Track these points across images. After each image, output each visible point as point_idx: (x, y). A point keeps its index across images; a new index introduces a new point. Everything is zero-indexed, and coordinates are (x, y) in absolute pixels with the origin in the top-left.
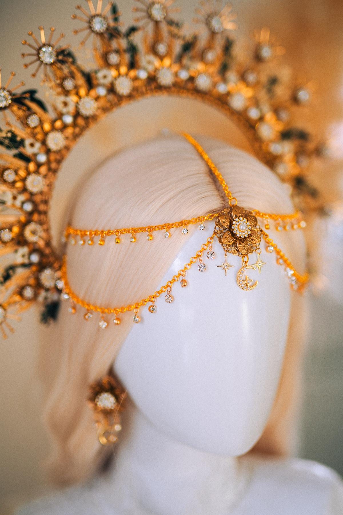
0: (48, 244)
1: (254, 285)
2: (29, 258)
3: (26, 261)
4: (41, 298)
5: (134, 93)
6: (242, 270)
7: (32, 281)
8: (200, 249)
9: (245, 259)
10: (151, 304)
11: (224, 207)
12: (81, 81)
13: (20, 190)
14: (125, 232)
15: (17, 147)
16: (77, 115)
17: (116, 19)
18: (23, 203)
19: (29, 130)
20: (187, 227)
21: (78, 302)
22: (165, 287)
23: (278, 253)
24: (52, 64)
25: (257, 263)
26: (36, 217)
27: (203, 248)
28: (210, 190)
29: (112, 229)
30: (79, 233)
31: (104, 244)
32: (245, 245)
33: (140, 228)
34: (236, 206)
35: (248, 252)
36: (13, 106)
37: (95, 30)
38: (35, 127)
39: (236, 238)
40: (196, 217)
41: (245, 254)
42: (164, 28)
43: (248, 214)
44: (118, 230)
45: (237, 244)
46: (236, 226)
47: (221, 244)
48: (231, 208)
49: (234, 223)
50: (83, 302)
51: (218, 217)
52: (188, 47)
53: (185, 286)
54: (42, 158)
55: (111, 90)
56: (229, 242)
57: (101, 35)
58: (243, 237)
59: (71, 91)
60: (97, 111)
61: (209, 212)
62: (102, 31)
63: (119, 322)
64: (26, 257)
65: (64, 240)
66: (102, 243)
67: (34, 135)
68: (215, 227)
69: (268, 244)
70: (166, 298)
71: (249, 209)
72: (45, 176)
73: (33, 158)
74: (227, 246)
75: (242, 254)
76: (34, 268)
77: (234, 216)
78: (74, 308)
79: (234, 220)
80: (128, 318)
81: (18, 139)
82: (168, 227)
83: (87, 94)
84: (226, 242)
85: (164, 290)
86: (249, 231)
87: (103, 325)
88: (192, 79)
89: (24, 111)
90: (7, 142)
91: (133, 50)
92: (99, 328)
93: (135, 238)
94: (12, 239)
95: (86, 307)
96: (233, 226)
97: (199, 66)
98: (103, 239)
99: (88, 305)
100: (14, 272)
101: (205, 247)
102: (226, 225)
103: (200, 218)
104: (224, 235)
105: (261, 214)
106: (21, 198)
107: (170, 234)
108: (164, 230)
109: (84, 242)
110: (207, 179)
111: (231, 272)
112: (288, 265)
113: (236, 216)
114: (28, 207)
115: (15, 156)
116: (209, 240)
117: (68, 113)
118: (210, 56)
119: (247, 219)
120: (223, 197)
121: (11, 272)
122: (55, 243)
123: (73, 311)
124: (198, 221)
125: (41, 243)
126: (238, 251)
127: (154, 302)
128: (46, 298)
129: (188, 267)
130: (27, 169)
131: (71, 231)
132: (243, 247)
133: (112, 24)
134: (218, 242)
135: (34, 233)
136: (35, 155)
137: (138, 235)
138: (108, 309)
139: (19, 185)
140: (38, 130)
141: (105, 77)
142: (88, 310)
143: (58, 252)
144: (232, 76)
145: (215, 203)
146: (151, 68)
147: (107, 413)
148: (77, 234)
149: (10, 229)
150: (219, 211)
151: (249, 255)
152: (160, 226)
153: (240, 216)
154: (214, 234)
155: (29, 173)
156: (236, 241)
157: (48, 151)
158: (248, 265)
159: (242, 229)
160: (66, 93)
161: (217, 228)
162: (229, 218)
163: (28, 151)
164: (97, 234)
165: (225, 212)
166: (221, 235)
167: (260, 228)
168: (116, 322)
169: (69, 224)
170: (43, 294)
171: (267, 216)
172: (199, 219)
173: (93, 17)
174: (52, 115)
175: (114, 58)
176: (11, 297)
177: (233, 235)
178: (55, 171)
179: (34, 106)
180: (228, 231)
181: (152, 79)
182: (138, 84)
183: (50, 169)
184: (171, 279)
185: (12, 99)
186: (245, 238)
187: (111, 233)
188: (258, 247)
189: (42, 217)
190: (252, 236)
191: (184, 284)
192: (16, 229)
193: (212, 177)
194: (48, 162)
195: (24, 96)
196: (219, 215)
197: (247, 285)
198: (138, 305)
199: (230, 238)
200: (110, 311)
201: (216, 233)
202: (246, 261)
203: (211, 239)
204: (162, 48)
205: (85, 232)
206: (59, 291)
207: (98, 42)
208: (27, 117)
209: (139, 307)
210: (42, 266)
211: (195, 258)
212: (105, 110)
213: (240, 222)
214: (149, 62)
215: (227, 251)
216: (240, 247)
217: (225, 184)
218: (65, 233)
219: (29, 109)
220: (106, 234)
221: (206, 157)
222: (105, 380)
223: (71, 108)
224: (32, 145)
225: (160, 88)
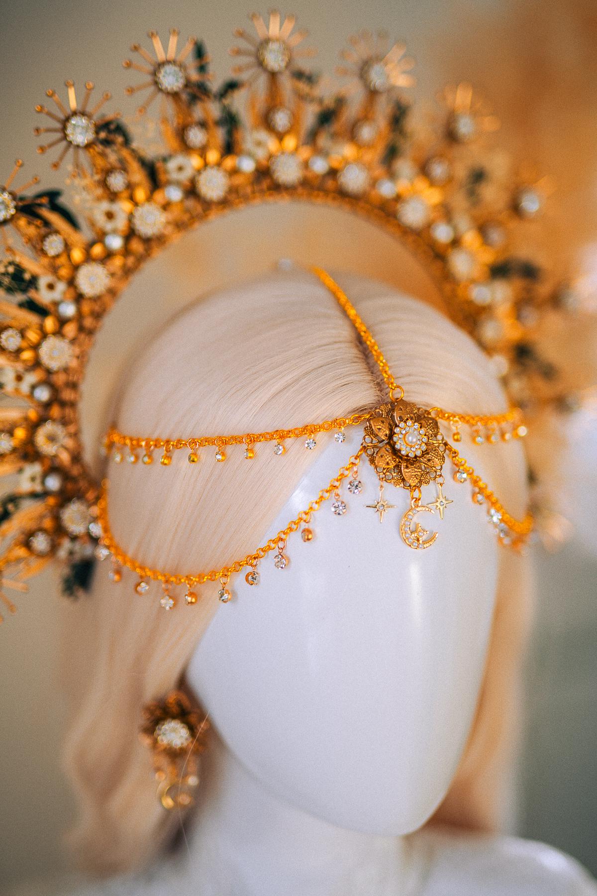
0: (76, 458)
1: (432, 538)
2: (43, 483)
3: (38, 488)
4: (62, 553)
5: (232, 197)
6: (410, 513)
7: (48, 523)
8: (336, 475)
9: (416, 494)
10: (249, 569)
11: (380, 403)
12: (138, 175)
13: (30, 364)
14: (207, 443)
15: (24, 291)
16: (130, 234)
17: (202, 69)
18: (33, 387)
19: (45, 261)
20: (315, 436)
21: (125, 562)
22: (274, 540)
23: (475, 482)
24: (88, 146)
25: (437, 501)
26: (55, 411)
27: (342, 474)
28: (356, 371)
29: (185, 437)
30: (128, 442)
31: (169, 464)
32: (416, 470)
33: (232, 437)
34: (401, 401)
35: (420, 482)
36: (18, 219)
37: (163, 88)
38: (58, 256)
39: (401, 457)
40: (330, 420)
41: (415, 486)
42: (287, 84)
43: (423, 414)
44: (194, 439)
45: (402, 468)
46: (400, 436)
47: (373, 467)
48: (392, 403)
49: (397, 430)
50: (133, 562)
51: (369, 420)
52: (326, 117)
53: (308, 539)
54: (69, 310)
55: (192, 191)
56: (388, 464)
57: (175, 95)
58: (412, 455)
59: (121, 192)
60: (165, 227)
61: (354, 411)
62: (175, 89)
63: (194, 600)
64: (38, 481)
65: (103, 451)
66: (166, 461)
67: (54, 269)
68: (364, 438)
69: (458, 467)
70: (276, 560)
71: (424, 405)
72: (73, 341)
73: (52, 309)
74: (385, 471)
75: (410, 486)
76: (51, 501)
77: (397, 418)
78: (118, 572)
79: (397, 426)
80: (210, 592)
81: (27, 276)
82: (282, 435)
83: (149, 199)
84: (382, 464)
85: (273, 545)
86: (423, 445)
87: (167, 603)
88: (333, 173)
89: (37, 227)
90: (6, 281)
91: (230, 121)
92: (161, 608)
93: (223, 454)
94: (14, 450)
95: (138, 570)
96: (396, 435)
97: (348, 151)
98: (168, 454)
99: (142, 568)
100: (17, 506)
101: (346, 473)
102: (383, 433)
103: (338, 421)
104: (379, 452)
105: (446, 415)
106: (31, 378)
107: (284, 448)
108: (275, 442)
109: (137, 457)
110: (353, 352)
111: (390, 516)
112: (494, 504)
113: (401, 419)
114: (43, 394)
115: (21, 305)
116: (353, 460)
117: (115, 232)
118: (366, 133)
119: (421, 423)
120: (380, 385)
121: (10, 507)
122: (88, 457)
123: (116, 577)
124: (333, 426)
125: (65, 457)
126: (403, 480)
127: (256, 566)
128: (71, 553)
129: (316, 506)
130: (41, 328)
131: (116, 438)
132: (412, 474)
133: (194, 76)
134: (368, 463)
135: (52, 439)
136: (56, 304)
137: (229, 449)
138: (176, 578)
139: (27, 355)
140: (63, 260)
141: (180, 169)
142: (141, 577)
143: (93, 472)
144: (405, 167)
145: (365, 395)
146: (261, 154)
147: (175, 755)
148: (125, 444)
149: (11, 433)
150: (371, 409)
151: (424, 487)
152: (268, 433)
153: (407, 419)
154: (361, 450)
155: (44, 335)
156: (400, 462)
157: (79, 298)
158: (420, 505)
159: (411, 442)
160: (113, 196)
161: (368, 439)
162: (388, 421)
163: (44, 297)
164: (158, 446)
165: (383, 410)
166: (374, 452)
167: (443, 440)
168: (189, 599)
169: (114, 426)
170: (66, 544)
171: (457, 419)
172: (336, 423)
173: (160, 65)
174: (87, 234)
175: (196, 136)
176: (10, 550)
177: (395, 452)
178: (90, 332)
179: (55, 219)
180: (386, 444)
181: (263, 173)
182: (238, 180)
183: (81, 329)
184: (284, 527)
185: (16, 207)
186: (416, 457)
187: (182, 445)
188: (438, 473)
189: (68, 411)
190: (428, 454)
191: (307, 535)
192: (20, 433)
193: (361, 347)
194: (80, 316)
195: (38, 201)
196: (371, 416)
197: (418, 540)
198: (228, 571)
199: (389, 458)
200: (180, 580)
201: (365, 448)
202: (417, 497)
203: (356, 459)
204: (281, 119)
205: (138, 440)
206: (95, 541)
207: (169, 108)
208: (43, 238)
209: (229, 574)
210: (65, 498)
211: (327, 491)
212: (180, 226)
213: (407, 429)
214: (259, 144)
215: (384, 479)
216: (407, 472)
217: (384, 361)
218: (106, 441)
219: (47, 223)
220: (173, 445)
221: (352, 312)
222: (172, 697)
223: (121, 223)
224: (51, 287)
225: (277, 188)
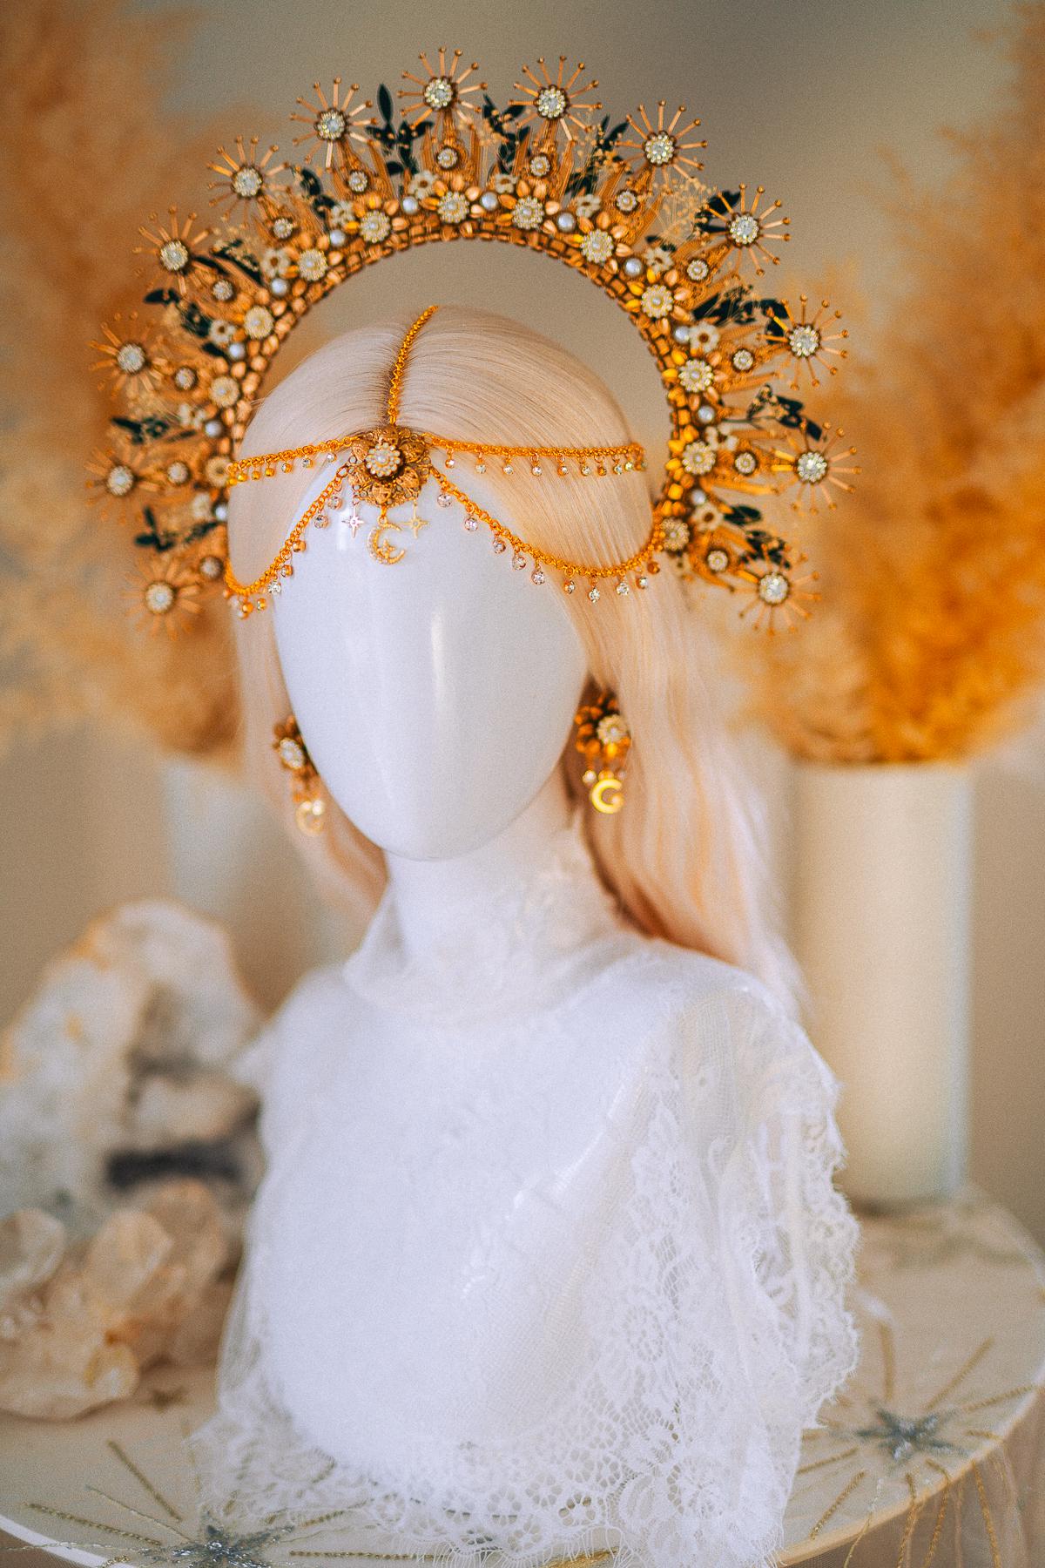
2: (213, 513)
3: (209, 518)
5: (394, 240)
7: (217, 550)
11: (376, 428)
13: (202, 401)
15: (203, 335)
16: (294, 278)
18: (206, 423)
24: (257, 197)
25: (412, 521)
26: (224, 447)
28: (368, 399)
37: (325, 135)
40: (324, 441)
53: (299, 550)
54: (236, 351)
55: (355, 235)
57: (336, 141)
59: (285, 239)
60: (326, 272)
61: (347, 435)
62: (338, 136)
64: (209, 509)
71: (419, 431)
72: (241, 381)
73: (223, 350)
76: (220, 530)
81: (197, 319)
83: (314, 244)
94: (187, 481)
106: (201, 415)
110: (375, 381)
114: (213, 430)
115: (201, 347)
117: (279, 277)
120: (386, 411)
130: (214, 368)
134: (349, 482)
135: (222, 472)
136: (227, 345)
139: (199, 393)
141: (342, 213)
145: (366, 420)
146: (424, 195)
149: (185, 464)
150: (363, 433)
155: (215, 376)
157: (246, 340)
160: (279, 243)
163: (215, 337)
172: (333, 446)
173: (323, 113)
178: (257, 373)
181: (430, 213)
182: (399, 223)
183: (249, 369)
185: (187, 257)
192: (192, 465)
194: (247, 357)
204: (443, 158)
208: (213, 285)
214: (426, 184)
219: (221, 271)
223: (285, 268)
225: (441, 226)
